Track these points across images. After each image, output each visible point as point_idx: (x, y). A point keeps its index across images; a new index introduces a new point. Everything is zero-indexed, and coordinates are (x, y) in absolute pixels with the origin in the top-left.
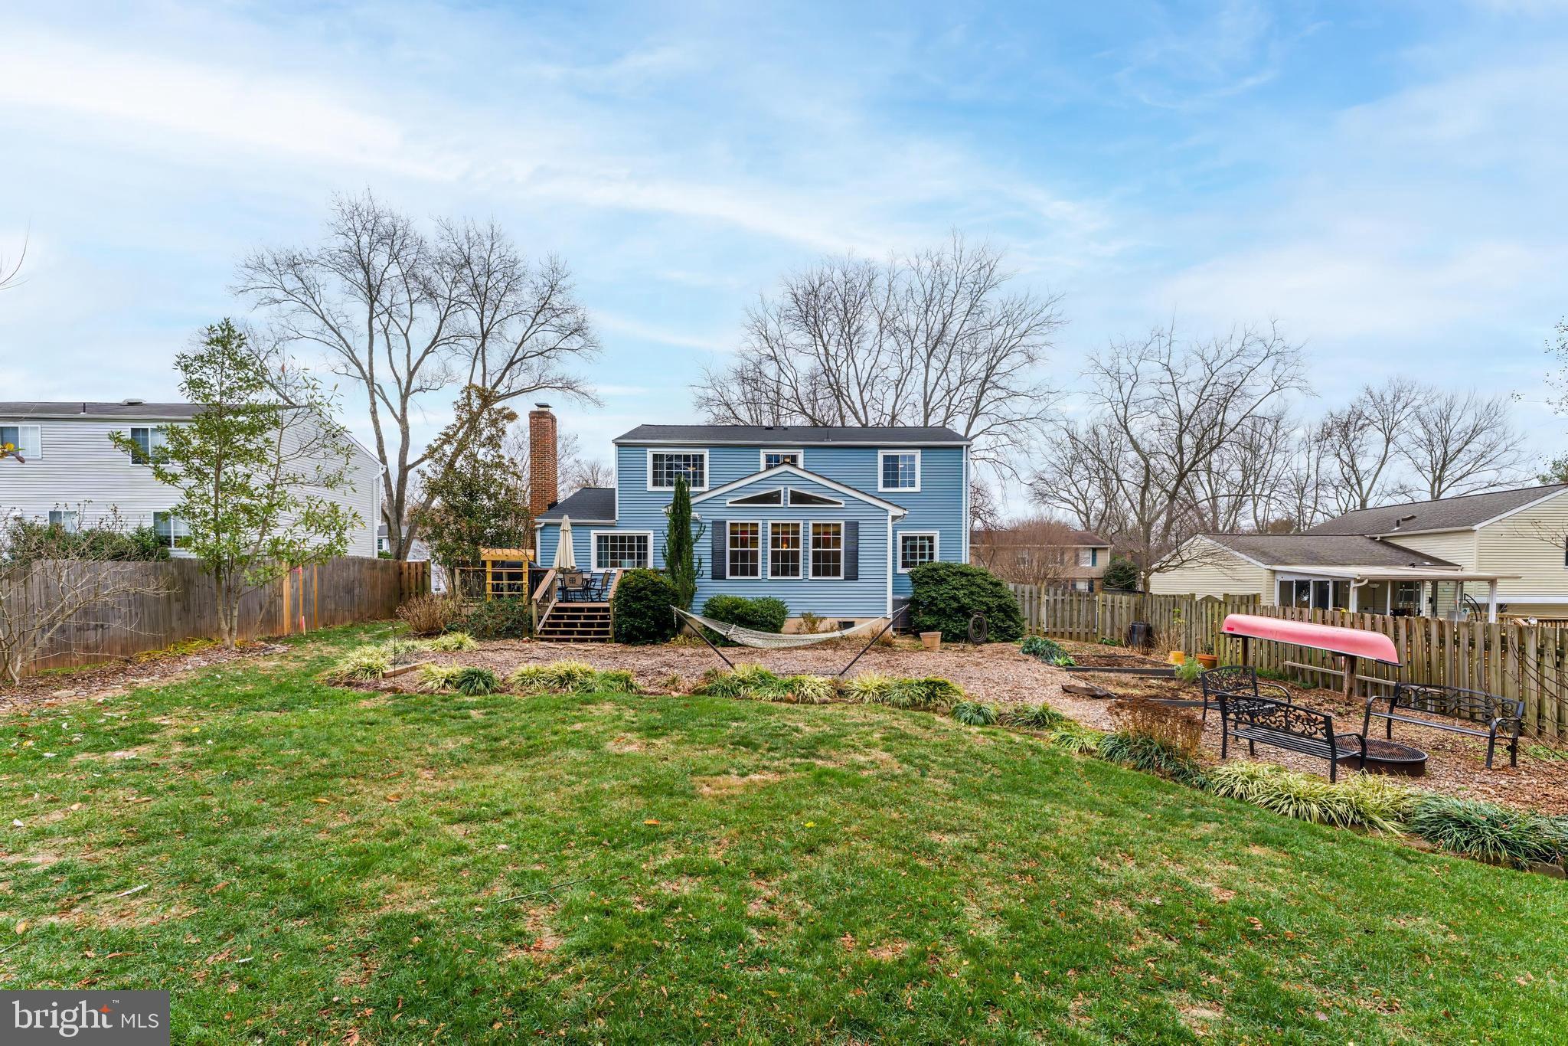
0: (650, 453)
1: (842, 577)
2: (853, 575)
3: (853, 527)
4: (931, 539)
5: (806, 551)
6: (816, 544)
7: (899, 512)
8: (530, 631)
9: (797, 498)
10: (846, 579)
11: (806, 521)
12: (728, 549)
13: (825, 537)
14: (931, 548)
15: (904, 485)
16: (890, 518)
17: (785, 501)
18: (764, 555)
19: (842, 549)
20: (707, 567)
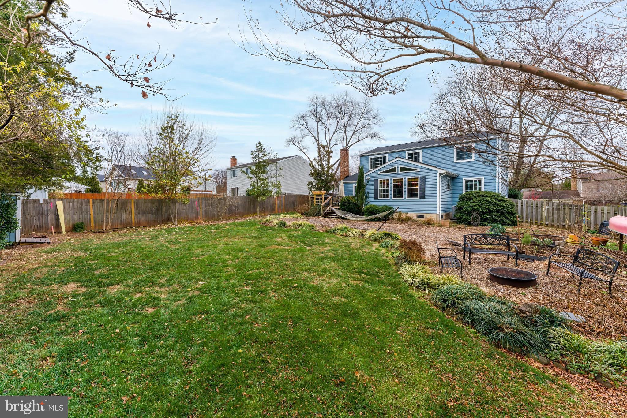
0: (370, 158)
1: (419, 198)
2: (423, 197)
3: (423, 179)
4: (480, 181)
5: (405, 188)
6: (409, 185)
7: (442, 171)
8: (321, 214)
9: (402, 169)
10: (420, 198)
11: (405, 178)
12: (379, 189)
13: (412, 183)
14: (480, 185)
15: (466, 158)
16: (438, 175)
17: (398, 171)
18: (391, 191)
19: (419, 187)
20: (372, 195)
